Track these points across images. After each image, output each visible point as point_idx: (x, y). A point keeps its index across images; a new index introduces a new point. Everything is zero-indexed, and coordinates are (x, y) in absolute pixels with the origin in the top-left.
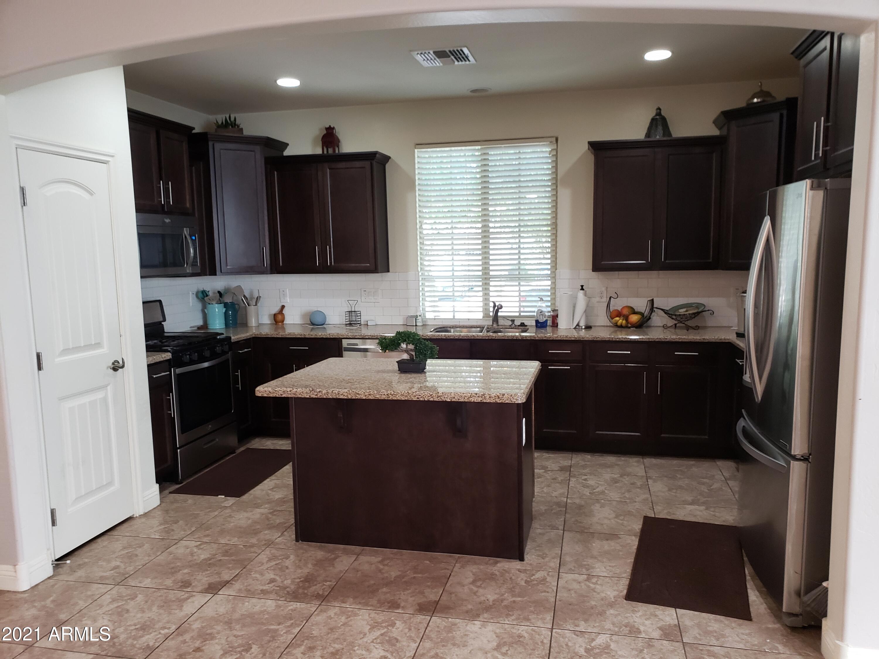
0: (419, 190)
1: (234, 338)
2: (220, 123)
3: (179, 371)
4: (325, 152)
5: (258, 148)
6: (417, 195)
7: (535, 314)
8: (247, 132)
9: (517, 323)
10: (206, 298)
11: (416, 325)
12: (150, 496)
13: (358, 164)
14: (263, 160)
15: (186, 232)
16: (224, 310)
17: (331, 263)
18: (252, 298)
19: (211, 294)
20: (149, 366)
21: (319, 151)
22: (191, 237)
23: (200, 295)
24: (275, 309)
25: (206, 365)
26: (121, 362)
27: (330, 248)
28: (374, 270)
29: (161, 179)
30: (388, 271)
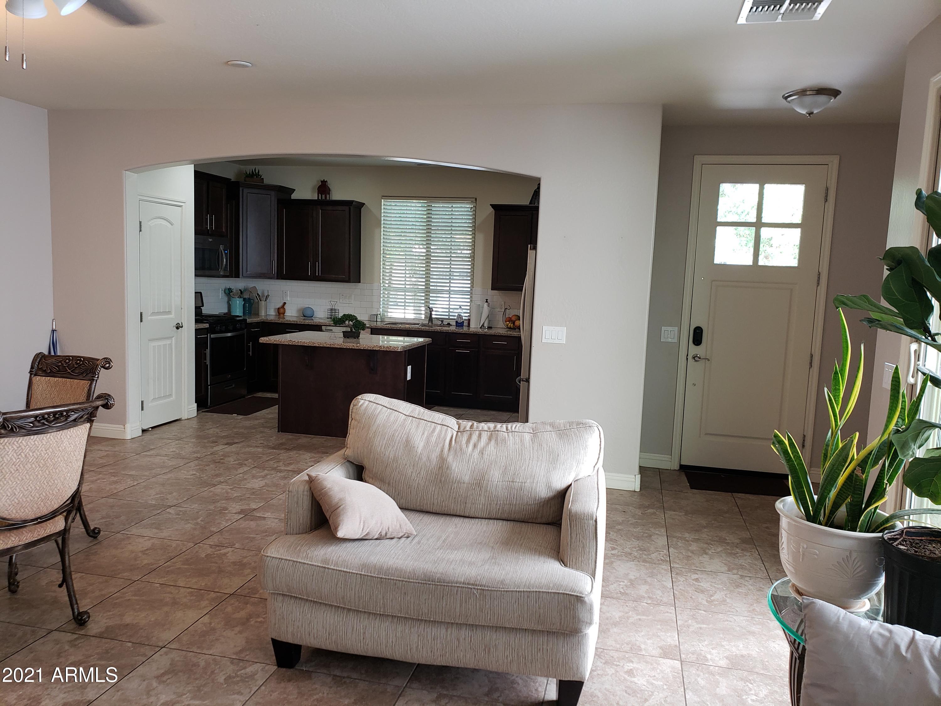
0: (384, 227)
1: (249, 321)
2: (248, 173)
3: (212, 336)
4: (320, 198)
5: (273, 193)
6: (382, 230)
7: (456, 318)
8: (267, 181)
9: (445, 323)
10: (231, 294)
11: (376, 321)
12: (192, 409)
13: (340, 208)
14: (276, 200)
15: (222, 247)
16: (243, 302)
17: (318, 274)
18: (263, 296)
19: (234, 291)
20: (196, 330)
21: (316, 198)
22: (224, 251)
23: (227, 291)
24: (280, 305)
25: (229, 334)
26: (181, 324)
27: (319, 263)
28: (347, 280)
29: (208, 214)
30: (360, 282)
